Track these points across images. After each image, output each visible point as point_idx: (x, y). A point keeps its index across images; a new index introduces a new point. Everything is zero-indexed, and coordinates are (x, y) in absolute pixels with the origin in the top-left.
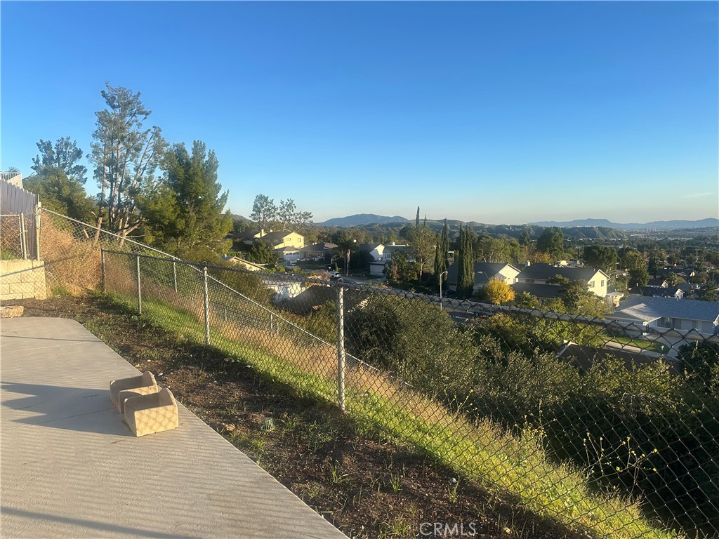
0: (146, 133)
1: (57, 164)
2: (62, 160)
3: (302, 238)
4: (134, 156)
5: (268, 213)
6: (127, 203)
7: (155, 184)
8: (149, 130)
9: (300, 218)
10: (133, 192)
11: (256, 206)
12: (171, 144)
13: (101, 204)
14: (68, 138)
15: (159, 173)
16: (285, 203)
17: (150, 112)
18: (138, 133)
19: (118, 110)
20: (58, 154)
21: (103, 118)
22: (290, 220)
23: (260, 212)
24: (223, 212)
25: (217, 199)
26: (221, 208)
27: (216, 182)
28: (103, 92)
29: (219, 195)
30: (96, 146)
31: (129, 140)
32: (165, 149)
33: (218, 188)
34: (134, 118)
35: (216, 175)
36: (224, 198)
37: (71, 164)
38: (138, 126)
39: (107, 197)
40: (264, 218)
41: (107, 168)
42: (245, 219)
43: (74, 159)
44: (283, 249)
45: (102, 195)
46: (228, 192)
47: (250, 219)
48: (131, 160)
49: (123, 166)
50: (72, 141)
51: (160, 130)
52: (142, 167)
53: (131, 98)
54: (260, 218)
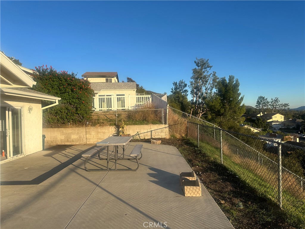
0: (210, 75)
1: (179, 90)
2: (180, 88)
3: (283, 116)
4: (205, 84)
5: (264, 104)
6: (202, 103)
7: (213, 94)
8: (211, 73)
9: (282, 107)
10: (204, 98)
11: (258, 102)
12: (220, 78)
13: (193, 103)
14: (182, 80)
15: (214, 90)
16: (273, 99)
17: (212, 66)
18: (207, 75)
19: (200, 67)
20: (179, 86)
21: (195, 71)
22: (276, 108)
23: (260, 104)
24: (241, 105)
25: (239, 99)
26: (240, 103)
27: (238, 92)
28: (195, 61)
29: (240, 98)
30: (191, 82)
31: (203, 79)
32: (217, 80)
33: (239, 94)
34: (206, 69)
35: (239, 89)
36: (242, 99)
37: (183, 89)
38: (207, 72)
39: (195, 101)
40: (262, 107)
41: (195, 90)
42: (253, 108)
43: (184, 88)
44: (272, 122)
45: (193, 100)
46: (244, 96)
47: (255, 107)
48: (204, 86)
49: (201, 89)
50: (183, 81)
51: (216, 73)
52: (208, 88)
53: (205, 62)
54: (260, 107)
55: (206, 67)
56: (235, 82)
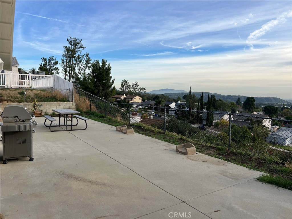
4: (79, 64)
11: (122, 84)
12: (94, 60)
14: (53, 57)
16: (134, 83)
18: (80, 55)
19: (73, 46)
22: (136, 91)
25: (110, 82)
26: (111, 85)
27: (110, 76)
28: (68, 39)
31: (77, 58)
32: (91, 62)
34: (79, 49)
42: (118, 90)
43: (55, 65)
44: (133, 102)
46: (115, 79)
54: (123, 89)
55: (79, 46)
56: (107, 66)
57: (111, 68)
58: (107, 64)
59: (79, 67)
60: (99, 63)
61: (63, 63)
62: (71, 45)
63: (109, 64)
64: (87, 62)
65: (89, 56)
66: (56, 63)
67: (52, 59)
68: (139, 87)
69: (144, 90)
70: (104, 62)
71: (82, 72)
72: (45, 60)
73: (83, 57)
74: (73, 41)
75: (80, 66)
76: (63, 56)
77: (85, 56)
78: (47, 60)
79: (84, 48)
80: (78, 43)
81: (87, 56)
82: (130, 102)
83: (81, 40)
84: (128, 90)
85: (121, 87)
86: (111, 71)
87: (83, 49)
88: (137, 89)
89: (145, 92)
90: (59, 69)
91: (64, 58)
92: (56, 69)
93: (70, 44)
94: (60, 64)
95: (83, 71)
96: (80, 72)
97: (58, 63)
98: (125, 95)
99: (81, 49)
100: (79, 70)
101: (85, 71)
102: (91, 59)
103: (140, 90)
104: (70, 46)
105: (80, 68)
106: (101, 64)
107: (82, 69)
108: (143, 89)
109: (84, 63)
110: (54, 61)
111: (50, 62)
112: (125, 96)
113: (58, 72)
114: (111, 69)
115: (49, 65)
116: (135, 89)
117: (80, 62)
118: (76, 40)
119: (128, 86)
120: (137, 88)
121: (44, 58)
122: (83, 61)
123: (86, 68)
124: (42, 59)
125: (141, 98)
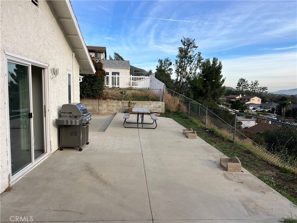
1: (164, 68)
4: (190, 64)
5: (245, 87)
18: (192, 55)
23: (241, 86)
24: (223, 86)
27: (220, 75)
28: (182, 40)
29: (221, 80)
30: (177, 61)
31: (189, 58)
34: (191, 49)
37: (168, 67)
38: (193, 52)
40: (242, 89)
44: (250, 104)
45: (177, 79)
46: (225, 78)
51: (201, 53)
55: (192, 46)
56: (218, 64)
57: (222, 66)
58: (218, 63)
59: (190, 67)
60: (210, 62)
61: (176, 63)
62: (185, 46)
63: (221, 62)
64: (199, 61)
65: (201, 55)
66: (171, 64)
67: (167, 60)
68: (259, 86)
69: (266, 90)
70: (215, 60)
71: (193, 72)
72: (161, 61)
73: (195, 57)
74: (186, 42)
75: (192, 65)
76: (177, 57)
77: (197, 55)
78: (163, 61)
79: (197, 47)
80: (191, 43)
81: (199, 55)
82: (246, 103)
83: (195, 40)
84: (246, 90)
85: (238, 86)
86: (222, 70)
87: (195, 48)
88: (256, 89)
89: (267, 92)
90: (173, 70)
91: (178, 59)
92: (170, 69)
93: (184, 44)
94: (173, 65)
95: (194, 70)
96: (191, 72)
97: (172, 64)
98: (241, 95)
99: (194, 49)
100: (191, 69)
101: (195, 71)
102: (203, 58)
103: (261, 90)
104: (183, 47)
105: (192, 68)
106: (211, 63)
107: (193, 69)
108: (264, 88)
109: (196, 63)
110: (169, 63)
111: (165, 63)
112: (241, 97)
113: (172, 72)
114: (222, 68)
115: (164, 66)
116: (254, 89)
117: (192, 62)
118: (190, 40)
119: (245, 85)
120: (257, 87)
121: (160, 60)
122: (194, 61)
123: (197, 68)
124: (159, 61)
125: (260, 100)
